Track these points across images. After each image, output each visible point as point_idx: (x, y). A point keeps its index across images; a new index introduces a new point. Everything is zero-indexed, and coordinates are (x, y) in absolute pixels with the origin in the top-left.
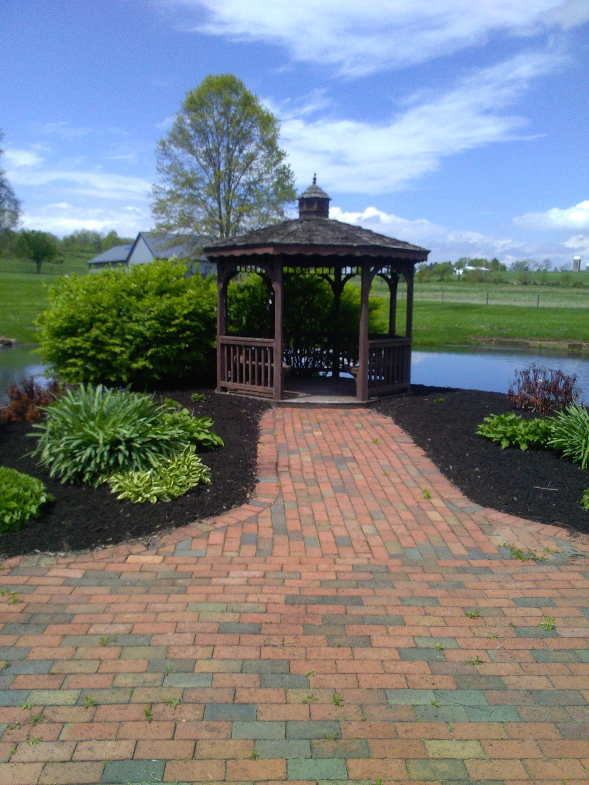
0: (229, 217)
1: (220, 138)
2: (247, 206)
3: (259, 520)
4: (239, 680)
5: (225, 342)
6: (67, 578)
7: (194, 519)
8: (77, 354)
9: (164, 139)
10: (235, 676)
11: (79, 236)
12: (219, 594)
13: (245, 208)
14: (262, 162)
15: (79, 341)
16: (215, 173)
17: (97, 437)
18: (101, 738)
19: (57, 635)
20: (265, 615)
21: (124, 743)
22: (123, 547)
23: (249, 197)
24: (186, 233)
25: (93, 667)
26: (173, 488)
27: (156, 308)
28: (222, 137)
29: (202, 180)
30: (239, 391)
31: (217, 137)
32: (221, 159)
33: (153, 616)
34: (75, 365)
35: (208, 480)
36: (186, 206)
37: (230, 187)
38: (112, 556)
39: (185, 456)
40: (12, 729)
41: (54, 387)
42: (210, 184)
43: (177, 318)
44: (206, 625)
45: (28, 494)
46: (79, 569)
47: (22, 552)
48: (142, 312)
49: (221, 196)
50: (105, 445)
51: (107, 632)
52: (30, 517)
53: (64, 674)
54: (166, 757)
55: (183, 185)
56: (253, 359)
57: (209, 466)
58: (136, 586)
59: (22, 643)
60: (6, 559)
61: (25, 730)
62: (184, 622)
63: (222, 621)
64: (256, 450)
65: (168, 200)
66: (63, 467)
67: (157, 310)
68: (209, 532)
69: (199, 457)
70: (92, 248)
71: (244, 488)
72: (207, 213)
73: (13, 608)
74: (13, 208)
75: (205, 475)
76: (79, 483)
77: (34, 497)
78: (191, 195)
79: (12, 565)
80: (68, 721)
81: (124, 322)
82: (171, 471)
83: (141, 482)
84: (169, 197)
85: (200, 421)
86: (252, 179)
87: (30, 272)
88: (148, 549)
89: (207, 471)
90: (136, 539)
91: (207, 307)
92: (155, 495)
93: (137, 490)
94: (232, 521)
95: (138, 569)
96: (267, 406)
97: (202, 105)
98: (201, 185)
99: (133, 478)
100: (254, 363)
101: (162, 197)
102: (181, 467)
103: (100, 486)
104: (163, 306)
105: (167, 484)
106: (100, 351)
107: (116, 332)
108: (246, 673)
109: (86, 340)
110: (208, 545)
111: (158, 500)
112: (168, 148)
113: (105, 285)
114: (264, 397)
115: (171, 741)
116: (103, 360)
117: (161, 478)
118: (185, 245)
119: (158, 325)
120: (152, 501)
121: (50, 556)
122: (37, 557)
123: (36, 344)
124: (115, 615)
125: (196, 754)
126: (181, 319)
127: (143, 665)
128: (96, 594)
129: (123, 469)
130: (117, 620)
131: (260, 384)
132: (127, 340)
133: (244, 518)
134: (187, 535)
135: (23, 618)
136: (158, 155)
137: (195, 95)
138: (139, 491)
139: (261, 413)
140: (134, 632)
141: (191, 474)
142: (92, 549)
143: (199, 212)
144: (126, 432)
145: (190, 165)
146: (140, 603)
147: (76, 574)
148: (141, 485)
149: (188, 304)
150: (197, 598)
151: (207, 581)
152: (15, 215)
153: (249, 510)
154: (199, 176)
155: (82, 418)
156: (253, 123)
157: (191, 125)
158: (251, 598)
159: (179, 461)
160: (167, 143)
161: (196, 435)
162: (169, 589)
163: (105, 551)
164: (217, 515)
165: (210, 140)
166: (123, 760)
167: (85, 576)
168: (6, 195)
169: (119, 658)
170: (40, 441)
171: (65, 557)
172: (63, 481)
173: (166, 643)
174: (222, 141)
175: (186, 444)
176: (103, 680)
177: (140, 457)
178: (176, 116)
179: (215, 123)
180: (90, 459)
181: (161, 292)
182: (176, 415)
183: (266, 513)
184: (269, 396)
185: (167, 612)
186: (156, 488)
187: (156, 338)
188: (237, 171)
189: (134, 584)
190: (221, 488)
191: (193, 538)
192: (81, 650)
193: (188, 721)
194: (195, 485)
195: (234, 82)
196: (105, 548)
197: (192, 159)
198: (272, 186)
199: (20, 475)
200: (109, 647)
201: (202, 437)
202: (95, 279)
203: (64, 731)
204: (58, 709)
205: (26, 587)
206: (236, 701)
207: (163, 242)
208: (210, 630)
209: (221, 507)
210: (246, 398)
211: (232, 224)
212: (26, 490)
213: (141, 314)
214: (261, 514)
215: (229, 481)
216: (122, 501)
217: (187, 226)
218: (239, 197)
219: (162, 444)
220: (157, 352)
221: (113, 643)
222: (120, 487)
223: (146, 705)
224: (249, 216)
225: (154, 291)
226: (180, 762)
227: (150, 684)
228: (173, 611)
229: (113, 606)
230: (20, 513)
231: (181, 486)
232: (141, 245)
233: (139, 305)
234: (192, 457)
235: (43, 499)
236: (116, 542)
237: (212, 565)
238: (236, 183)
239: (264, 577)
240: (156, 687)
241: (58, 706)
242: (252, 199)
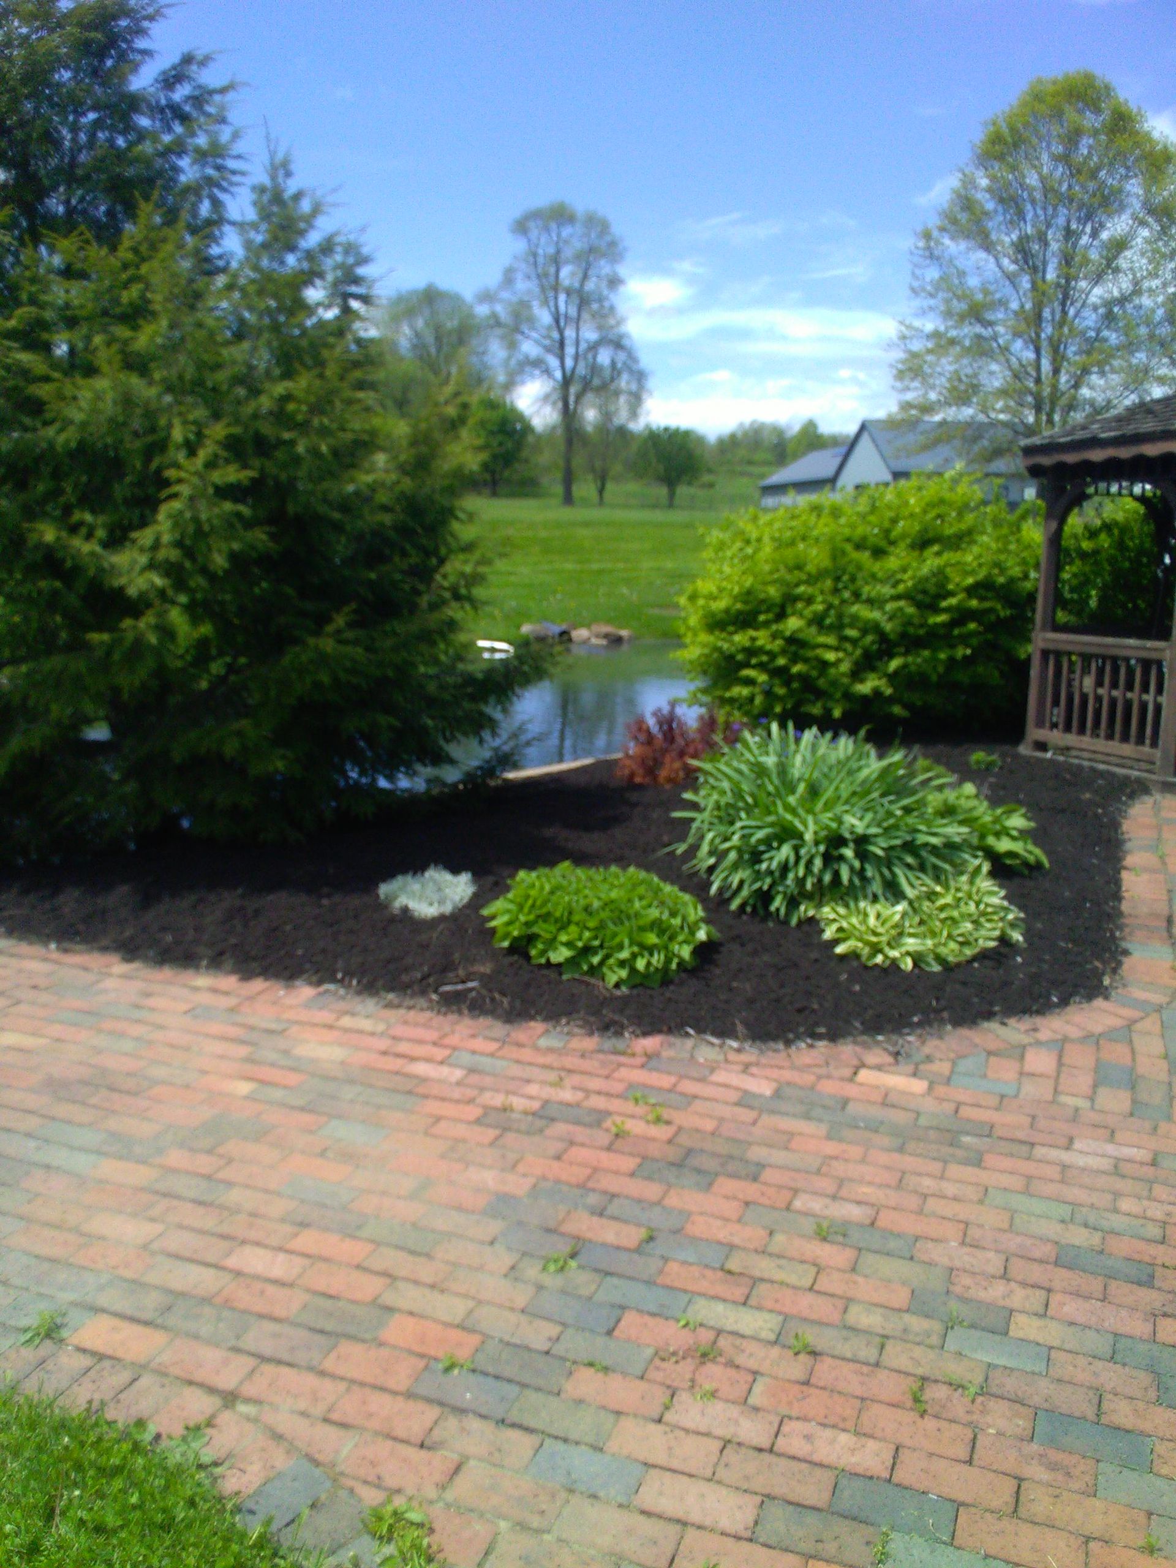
0: (1058, 381)
1: (1050, 211)
2: (1101, 352)
3: (1136, 1039)
4: (1110, 1376)
5: (1051, 646)
6: (746, 1092)
7: (989, 1016)
8: (754, 661)
9: (930, 225)
10: (1099, 1365)
11: (746, 434)
12: (1051, 1181)
13: (1096, 356)
14: (1143, 254)
15: (762, 638)
16: (1034, 287)
17: (801, 827)
18: (826, 1421)
19: (735, 1198)
20: (1161, 1247)
21: (871, 1444)
22: (847, 1050)
23: (1105, 333)
24: (960, 417)
25: (802, 1276)
26: (945, 945)
27: (910, 573)
28: (1055, 209)
29: (1003, 303)
30: (1074, 753)
31: (1045, 209)
32: (1049, 254)
33: (913, 1202)
34: (750, 682)
35: (1017, 936)
36: (965, 361)
37: (1064, 313)
38: (827, 1064)
39: (971, 882)
40: (663, 1360)
41: (709, 724)
42: (1020, 313)
43: (952, 594)
44: (1029, 1242)
45: (677, 922)
46: (767, 1078)
47: (665, 1028)
48: (882, 582)
49: (1043, 335)
50: (817, 843)
51: (827, 1212)
52: (679, 964)
53: (752, 1277)
54: (961, 1497)
55: (962, 318)
56: (1114, 685)
57: (1021, 908)
58: (876, 1131)
59: (673, 1200)
60: (637, 1036)
61: (686, 1368)
62: (981, 1226)
63: (1063, 1241)
64: (1118, 883)
65: (929, 351)
66: (735, 880)
67: (912, 578)
68: (1024, 1047)
69: (1001, 886)
70: (769, 457)
71: (1097, 964)
72: (1008, 373)
73: (655, 1131)
74: (634, 387)
75: (1013, 925)
76: (761, 912)
77: (686, 930)
78: (979, 337)
79: (650, 1051)
80: (762, 1370)
81: (843, 602)
82: (942, 909)
83: (883, 924)
84: (930, 345)
85: (999, 811)
86: (1116, 293)
87: (655, 506)
88: (897, 1062)
89: (1016, 919)
90: (873, 1036)
91: (1016, 571)
92: (908, 953)
93: (874, 939)
94: (1074, 1032)
95: (880, 1100)
96: (1138, 789)
97: (1016, 145)
98: (1000, 315)
99: (866, 915)
100: (1115, 693)
101: (917, 346)
102: (962, 904)
103: (800, 923)
104: (925, 570)
105: (933, 934)
106: (795, 659)
107: (828, 621)
108: (1124, 1365)
109: (774, 636)
110: (1021, 1074)
111: (916, 965)
112: (938, 243)
113: (812, 529)
114: (1131, 768)
115: (966, 1467)
116: (800, 676)
117: (922, 922)
118: (957, 443)
119: (911, 610)
120: (903, 966)
121: (712, 1044)
122: (689, 1043)
123: (675, 640)
124: (841, 1183)
125: (1021, 1509)
126: (962, 596)
127: (900, 1298)
128: (800, 1134)
129: (847, 894)
130: (844, 1192)
131: (1125, 738)
132: (845, 639)
133: (1098, 1029)
134: (976, 1046)
135: (673, 1153)
136: (916, 259)
137: (1004, 125)
138: (879, 943)
139: (1125, 803)
140: (878, 1223)
141: (982, 920)
142: (788, 1043)
143: (992, 373)
144: (855, 823)
145: (980, 275)
146: (887, 1168)
147: (764, 1088)
148: (880, 930)
149: (975, 564)
150: (1005, 1180)
151: (1025, 1148)
152: (636, 399)
153: (1111, 1013)
154: (998, 296)
155: (771, 788)
156: (1128, 168)
157: (989, 190)
158: (1125, 1205)
159: (958, 890)
160: (935, 234)
161: (991, 840)
162: (946, 1150)
163: (814, 1053)
164: (1040, 1012)
165: (1029, 216)
166: (871, 1478)
167: (777, 1094)
168: (624, 363)
169: (853, 1270)
170: (695, 825)
171: (739, 1051)
172: (734, 905)
173: (945, 1261)
174: (1055, 215)
175: (976, 857)
176: (822, 1308)
177: (882, 875)
178: (960, 175)
179: (1042, 179)
180: (785, 868)
181: (922, 543)
182: (950, 796)
183: (1151, 1024)
184: (1144, 766)
185: (944, 1197)
186: (911, 940)
187: (903, 635)
188: (1085, 278)
189: (874, 1127)
190: (1047, 957)
191: (990, 1053)
192: (779, 1238)
193: (1000, 1434)
194: (992, 944)
195: (1092, 86)
196: (811, 1046)
197: (986, 261)
198: (1163, 305)
199: (662, 885)
200: (832, 1242)
201: (1004, 845)
202: (793, 517)
203: (758, 1388)
204: (745, 1343)
205: (672, 1096)
206: (1104, 1420)
207: (912, 439)
208: (1037, 1254)
209: (1048, 998)
210: (1092, 769)
211: (1063, 394)
212: (673, 914)
213: (878, 587)
214: (1138, 1026)
215: (1062, 944)
216: (843, 957)
217: (964, 404)
218: (1083, 333)
219: (924, 853)
220: (905, 666)
221: (840, 1239)
222: (840, 929)
223: (912, 1378)
224: (1102, 373)
225: (908, 541)
226: (988, 1514)
227: (918, 1339)
228: (955, 1199)
229: (834, 1163)
230: (662, 957)
231: (962, 944)
232: (865, 448)
233: (877, 567)
234: (985, 884)
235: (702, 935)
236: (833, 1036)
237: (1034, 1117)
238: (1078, 305)
239: (1154, 1163)
240: (931, 1347)
241: (743, 1336)
242: (1114, 336)
